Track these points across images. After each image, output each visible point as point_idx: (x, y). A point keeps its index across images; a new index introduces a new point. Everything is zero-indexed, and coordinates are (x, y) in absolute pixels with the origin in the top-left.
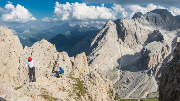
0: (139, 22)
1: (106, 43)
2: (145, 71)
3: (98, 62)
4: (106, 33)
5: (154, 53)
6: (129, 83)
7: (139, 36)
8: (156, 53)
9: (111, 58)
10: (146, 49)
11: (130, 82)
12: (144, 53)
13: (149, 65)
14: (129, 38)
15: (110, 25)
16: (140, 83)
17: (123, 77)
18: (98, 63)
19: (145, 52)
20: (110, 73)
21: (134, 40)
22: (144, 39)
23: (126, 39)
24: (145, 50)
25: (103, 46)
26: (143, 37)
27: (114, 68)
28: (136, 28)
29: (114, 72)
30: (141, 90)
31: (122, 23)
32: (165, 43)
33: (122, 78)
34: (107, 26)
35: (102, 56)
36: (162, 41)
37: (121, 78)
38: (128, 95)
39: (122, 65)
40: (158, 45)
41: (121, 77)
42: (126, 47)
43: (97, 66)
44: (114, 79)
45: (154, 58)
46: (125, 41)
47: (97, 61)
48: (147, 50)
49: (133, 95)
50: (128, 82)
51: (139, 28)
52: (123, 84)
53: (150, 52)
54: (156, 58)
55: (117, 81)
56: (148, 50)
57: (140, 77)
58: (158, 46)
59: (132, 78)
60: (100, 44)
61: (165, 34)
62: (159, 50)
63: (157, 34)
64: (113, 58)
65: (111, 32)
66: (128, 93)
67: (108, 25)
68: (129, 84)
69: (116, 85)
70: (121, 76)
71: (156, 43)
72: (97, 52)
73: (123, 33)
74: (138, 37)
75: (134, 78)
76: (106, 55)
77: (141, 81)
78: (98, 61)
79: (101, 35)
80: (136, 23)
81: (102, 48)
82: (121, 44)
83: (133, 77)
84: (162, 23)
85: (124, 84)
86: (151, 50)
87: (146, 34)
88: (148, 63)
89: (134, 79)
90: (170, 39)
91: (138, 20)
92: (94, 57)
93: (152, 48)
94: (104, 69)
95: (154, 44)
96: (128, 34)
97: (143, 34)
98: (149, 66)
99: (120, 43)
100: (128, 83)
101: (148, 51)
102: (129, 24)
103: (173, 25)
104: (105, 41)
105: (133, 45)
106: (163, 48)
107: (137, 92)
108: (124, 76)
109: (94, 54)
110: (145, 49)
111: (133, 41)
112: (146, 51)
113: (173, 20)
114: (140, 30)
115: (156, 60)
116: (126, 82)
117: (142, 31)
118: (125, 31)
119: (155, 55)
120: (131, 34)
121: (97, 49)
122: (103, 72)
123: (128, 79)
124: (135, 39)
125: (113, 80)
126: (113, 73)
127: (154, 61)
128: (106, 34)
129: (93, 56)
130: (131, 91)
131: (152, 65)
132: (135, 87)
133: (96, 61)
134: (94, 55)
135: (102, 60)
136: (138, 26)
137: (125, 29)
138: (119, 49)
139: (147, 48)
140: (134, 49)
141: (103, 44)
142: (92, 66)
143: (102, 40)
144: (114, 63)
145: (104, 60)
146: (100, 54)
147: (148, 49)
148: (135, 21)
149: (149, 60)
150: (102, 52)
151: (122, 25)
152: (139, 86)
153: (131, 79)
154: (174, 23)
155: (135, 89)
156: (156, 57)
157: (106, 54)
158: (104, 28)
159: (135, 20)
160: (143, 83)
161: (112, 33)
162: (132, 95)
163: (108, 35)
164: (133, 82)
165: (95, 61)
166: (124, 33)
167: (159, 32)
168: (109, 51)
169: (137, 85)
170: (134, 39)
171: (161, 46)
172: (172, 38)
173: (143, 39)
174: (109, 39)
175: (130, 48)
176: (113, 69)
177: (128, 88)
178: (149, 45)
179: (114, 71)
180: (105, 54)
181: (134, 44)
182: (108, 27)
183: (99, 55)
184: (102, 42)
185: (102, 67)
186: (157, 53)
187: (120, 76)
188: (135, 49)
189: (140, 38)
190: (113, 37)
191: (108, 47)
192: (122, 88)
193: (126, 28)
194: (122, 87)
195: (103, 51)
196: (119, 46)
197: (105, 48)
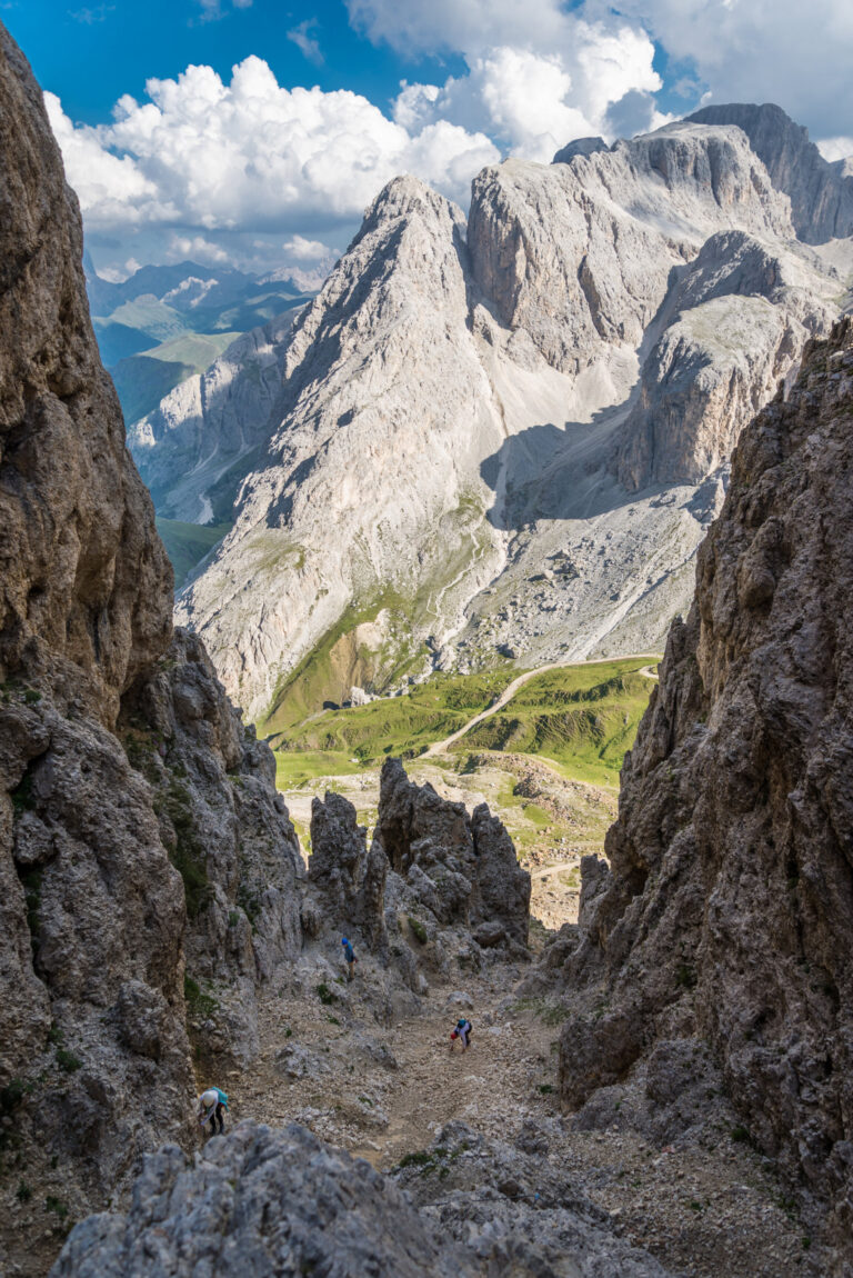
0: (604, 183)
1: (394, 335)
2: (671, 492)
3: (358, 467)
4: (389, 263)
5: (731, 367)
6: (577, 576)
7: (606, 277)
8: (743, 365)
9: (432, 435)
10: (678, 349)
11: (581, 574)
12: (662, 375)
13: (702, 452)
14: (548, 295)
15: (409, 211)
16: (648, 568)
17: (530, 547)
18: (352, 469)
19: (668, 363)
20: (442, 531)
21: (578, 309)
22: (642, 302)
23: (524, 303)
24: (670, 352)
25: (377, 358)
26: (638, 289)
27: (461, 499)
28: (589, 228)
29: (467, 524)
30: (663, 608)
31: (495, 193)
32: (796, 301)
33: (518, 554)
34: (392, 217)
35: (380, 425)
36: (777, 290)
37: (515, 558)
38: (579, 649)
39: (511, 476)
40: (754, 313)
41: (516, 548)
42: (529, 364)
43: (351, 491)
44: (472, 564)
45: (736, 398)
46: (515, 322)
47: (348, 459)
48: (683, 353)
49: (610, 646)
50: (567, 572)
51: (609, 228)
52: (534, 590)
53: (703, 360)
54: (749, 399)
55: (488, 577)
56: (688, 350)
57: (646, 533)
58: (753, 320)
59: (592, 545)
60: (351, 343)
61: (789, 254)
62: (761, 344)
63: (737, 260)
64: (446, 436)
65: (421, 259)
66: (577, 638)
67: (394, 209)
68: (578, 585)
69: (491, 600)
70: (511, 544)
71: (738, 307)
72: (337, 398)
73: (504, 264)
74: (600, 288)
75: (599, 542)
76: (404, 417)
77: (655, 558)
78: (354, 458)
79: (352, 290)
80: (587, 193)
81: (373, 364)
82: (490, 342)
83: (593, 538)
84: (754, 192)
85: (539, 590)
86: (712, 348)
87: (652, 267)
88: (692, 439)
89: (602, 553)
90: (823, 281)
91: (598, 170)
92: (320, 437)
93: (718, 338)
94: (398, 511)
95: (723, 311)
96: (537, 269)
97: (633, 267)
98: (700, 458)
99: (487, 336)
100: (566, 578)
101: (690, 361)
102: (542, 192)
103: (816, 219)
104: (385, 321)
105: (569, 344)
106: (788, 332)
107: (633, 622)
108: (535, 541)
109: (319, 412)
110: (666, 345)
111: (570, 316)
112: (677, 361)
113: (819, 187)
114: (611, 238)
115: (743, 409)
116: (550, 574)
117: (625, 251)
118: (516, 249)
119: (741, 379)
120: (557, 264)
121: (336, 380)
122: (394, 527)
123: (566, 552)
124: (585, 300)
125: (465, 575)
126: (460, 531)
127: (733, 419)
128: (390, 273)
129: (316, 428)
130: (597, 620)
131: (717, 448)
132: (615, 598)
133: (341, 459)
134: (317, 422)
135: (377, 451)
136: (602, 215)
137: (517, 231)
138: (484, 374)
139: (682, 341)
140: (578, 371)
141: (372, 343)
142: (317, 494)
143: (362, 317)
144: (459, 467)
145: (391, 448)
146: (363, 407)
147: (687, 343)
148: (580, 174)
149: (700, 414)
150: (377, 397)
151: (494, 204)
152: (643, 586)
153: (584, 550)
154: (823, 204)
155: (623, 608)
156: (743, 391)
157: (405, 412)
158: (368, 236)
159: (576, 172)
160: (667, 566)
161: (427, 265)
162: (602, 646)
163: (405, 279)
164: (600, 568)
165: (337, 455)
166: (513, 264)
167: (745, 245)
168: (418, 389)
169: (631, 585)
170: (577, 303)
171: (774, 319)
172: (840, 274)
173: (635, 305)
174: (414, 308)
175: (552, 364)
176: (456, 504)
177: (568, 611)
178: (694, 318)
179: (465, 518)
180: (393, 406)
181: (576, 339)
182: (395, 222)
183: (356, 418)
184: (362, 329)
185: (382, 497)
186: (751, 363)
187: (506, 545)
188: (585, 371)
189: (613, 295)
190: (440, 294)
191: (409, 360)
192: (530, 615)
193: (523, 225)
194: (529, 604)
195: (376, 390)
196: (481, 357)
197: (393, 367)
